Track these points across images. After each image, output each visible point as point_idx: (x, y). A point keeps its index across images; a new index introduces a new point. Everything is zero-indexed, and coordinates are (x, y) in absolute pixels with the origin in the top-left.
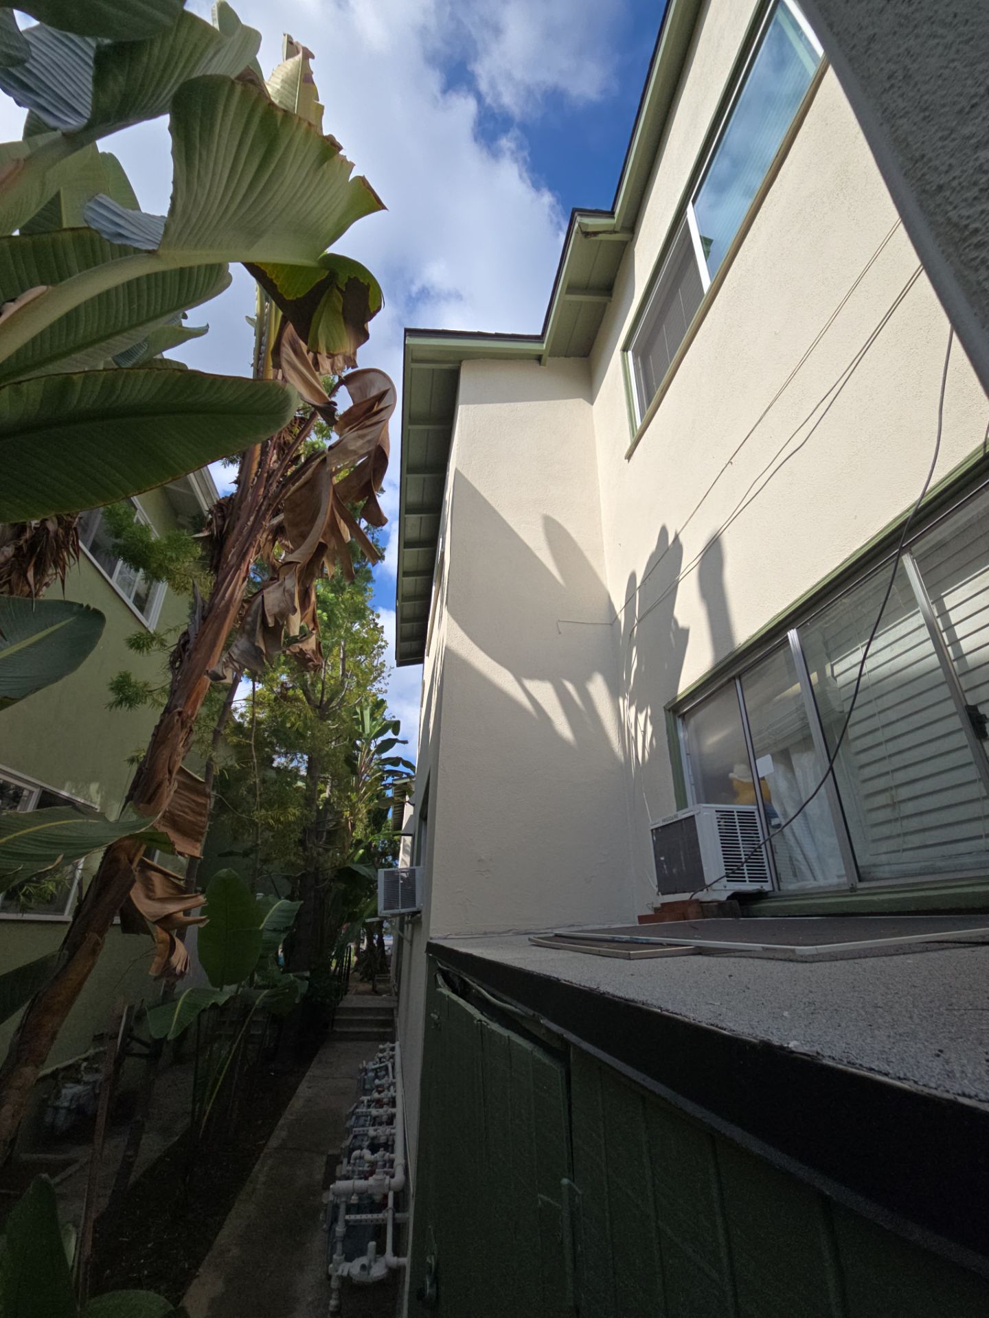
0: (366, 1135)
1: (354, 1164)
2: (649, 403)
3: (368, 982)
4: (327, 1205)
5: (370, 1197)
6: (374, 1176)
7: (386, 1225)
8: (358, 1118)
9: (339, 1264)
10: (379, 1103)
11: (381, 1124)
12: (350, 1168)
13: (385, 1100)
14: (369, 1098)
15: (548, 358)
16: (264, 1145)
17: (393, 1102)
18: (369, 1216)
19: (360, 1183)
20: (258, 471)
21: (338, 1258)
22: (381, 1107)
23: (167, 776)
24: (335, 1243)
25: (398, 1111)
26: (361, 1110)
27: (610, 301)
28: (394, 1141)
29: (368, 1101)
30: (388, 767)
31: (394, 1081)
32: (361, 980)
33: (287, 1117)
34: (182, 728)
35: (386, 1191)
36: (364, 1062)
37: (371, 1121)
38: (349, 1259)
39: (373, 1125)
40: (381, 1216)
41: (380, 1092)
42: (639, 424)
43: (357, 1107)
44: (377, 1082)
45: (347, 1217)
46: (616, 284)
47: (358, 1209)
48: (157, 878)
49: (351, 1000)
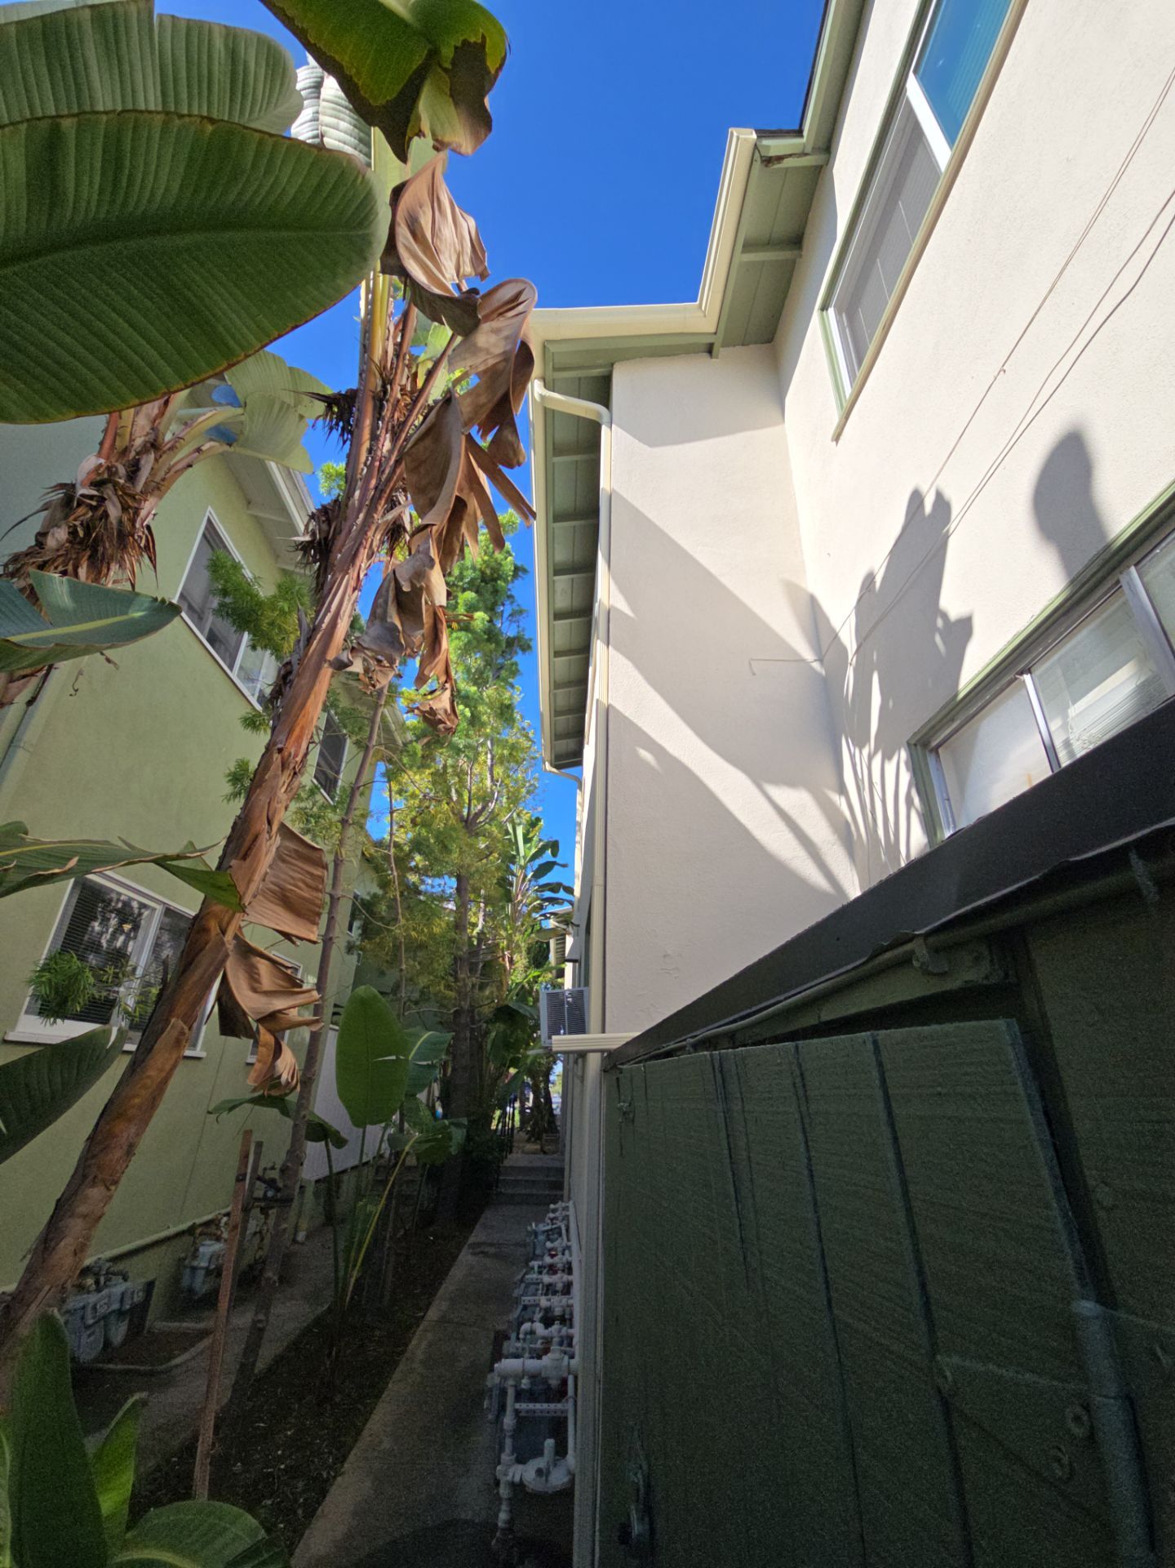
0: (537, 1305)
1: (524, 1340)
2: (860, 363)
3: (535, 1142)
4: (491, 1390)
5: (545, 1381)
6: (549, 1355)
7: (566, 1418)
8: (527, 1286)
9: (509, 1466)
10: (552, 1269)
11: (555, 1293)
12: (519, 1345)
13: (560, 1266)
14: (540, 1263)
15: (721, 349)
16: (423, 1317)
17: (568, 1269)
18: (545, 1406)
19: (532, 1364)
20: (367, 459)
21: (507, 1458)
22: (555, 1273)
23: (266, 826)
24: (504, 1438)
25: (576, 1278)
26: (533, 1276)
27: (801, 256)
28: (571, 1314)
29: (539, 1267)
30: (548, 894)
31: (569, 1244)
32: (528, 1141)
33: (448, 1287)
34: (282, 771)
35: (565, 1375)
36: (534, 1225)
37: (543, 1289)
38: (521, 1460)
39: (546, 1294)
40: (559, 1406)
41: (553, 1256)
42: (848, 391)
43: (526, 1274)
44: (549, 1245)
45: (517, 1406)
46: (808, 231)
47: (532, 1396)
48: (263, 967)
49: (515, 1159)
